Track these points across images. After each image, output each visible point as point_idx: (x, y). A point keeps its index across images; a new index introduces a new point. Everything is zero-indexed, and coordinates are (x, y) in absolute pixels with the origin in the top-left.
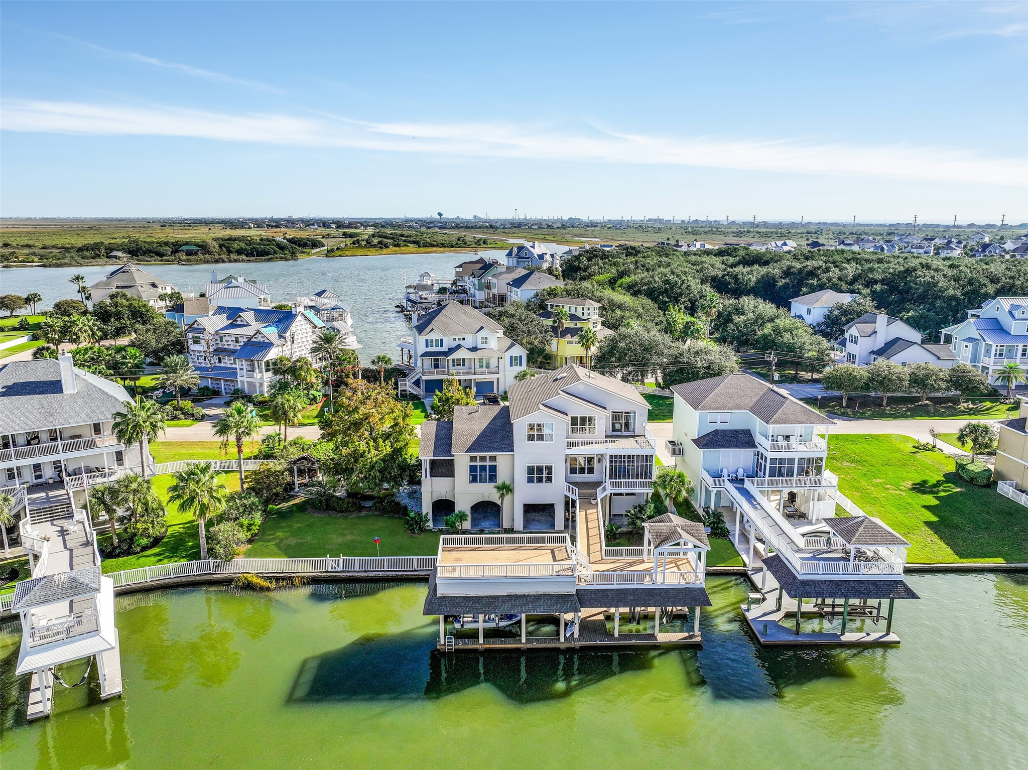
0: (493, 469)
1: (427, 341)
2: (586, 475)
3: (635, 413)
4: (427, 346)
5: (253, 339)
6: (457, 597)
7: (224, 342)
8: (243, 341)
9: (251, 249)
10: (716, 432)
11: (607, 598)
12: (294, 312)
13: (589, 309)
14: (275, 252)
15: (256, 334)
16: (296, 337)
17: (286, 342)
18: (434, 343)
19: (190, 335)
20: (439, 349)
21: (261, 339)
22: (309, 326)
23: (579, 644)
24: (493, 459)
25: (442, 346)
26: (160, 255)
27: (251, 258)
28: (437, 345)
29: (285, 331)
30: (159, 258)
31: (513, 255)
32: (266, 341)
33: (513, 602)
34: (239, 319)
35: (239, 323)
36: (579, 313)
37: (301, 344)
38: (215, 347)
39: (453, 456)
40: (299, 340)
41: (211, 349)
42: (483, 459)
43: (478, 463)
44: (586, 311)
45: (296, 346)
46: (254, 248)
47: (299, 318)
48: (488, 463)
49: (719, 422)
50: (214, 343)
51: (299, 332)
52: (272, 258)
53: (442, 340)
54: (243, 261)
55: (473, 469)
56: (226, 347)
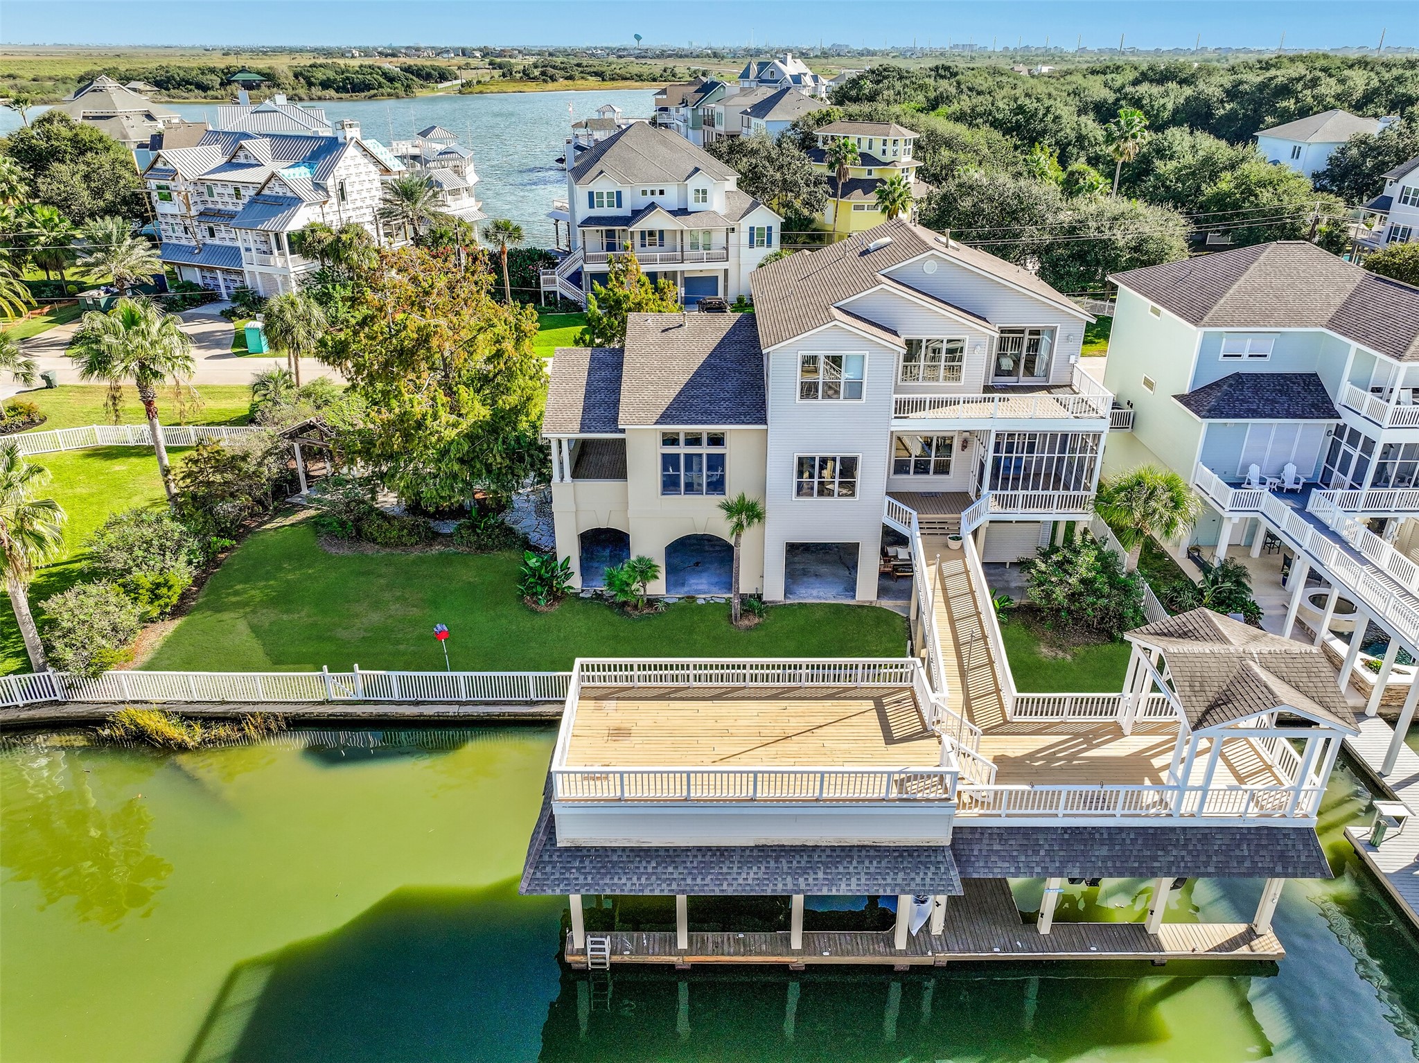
0: (717, 462)
1: (591, 194)
2: (931, 477)
3: (1052, 332)
4: (591, 206)
5: (266, 192)
6: (614, 850)
7: (216, 198)
8: (248, 193)
9: (344, 80)
10: (1238, 380)
11: (1036, 852)
12: (341, 140)
13: (895, 141)
14: (380, 86)
15: (269, 180)
16: (348, 188)
17: (329, 196)
18: (605, 200)
19: (153, 184)
20: (614, 212)
21: (278, 190)
22: (372, 168)
23: (943, 957)
24: (716, 440)
25: (619, 205)
26: (203, 88)
27: (343, 95)
28: (610, 205)
29: (325, 174)
30: (203, 94)
31: (752, 77)
32: (289, 194)
33: (772, 864)
34: (241, 153)
35: (242, 160)
36: (876, 152)
37: (359, 204)
38: (201, 208)
39: (623, 431)
40: (355, 196)
41: (193, 212)
42: (694, 440)
43: (682, 450)
44: (890, 148)
45: (350, 206)
46: (348, 78)
47: (351, 151)
48: (705, 450)
49: (1245, 358)
50: (198, 199)
51: (353, 178)
52: (375, 95)
53: (619, 193)
54: (331, 99)
55: (669, 461)
56: (220, 206)
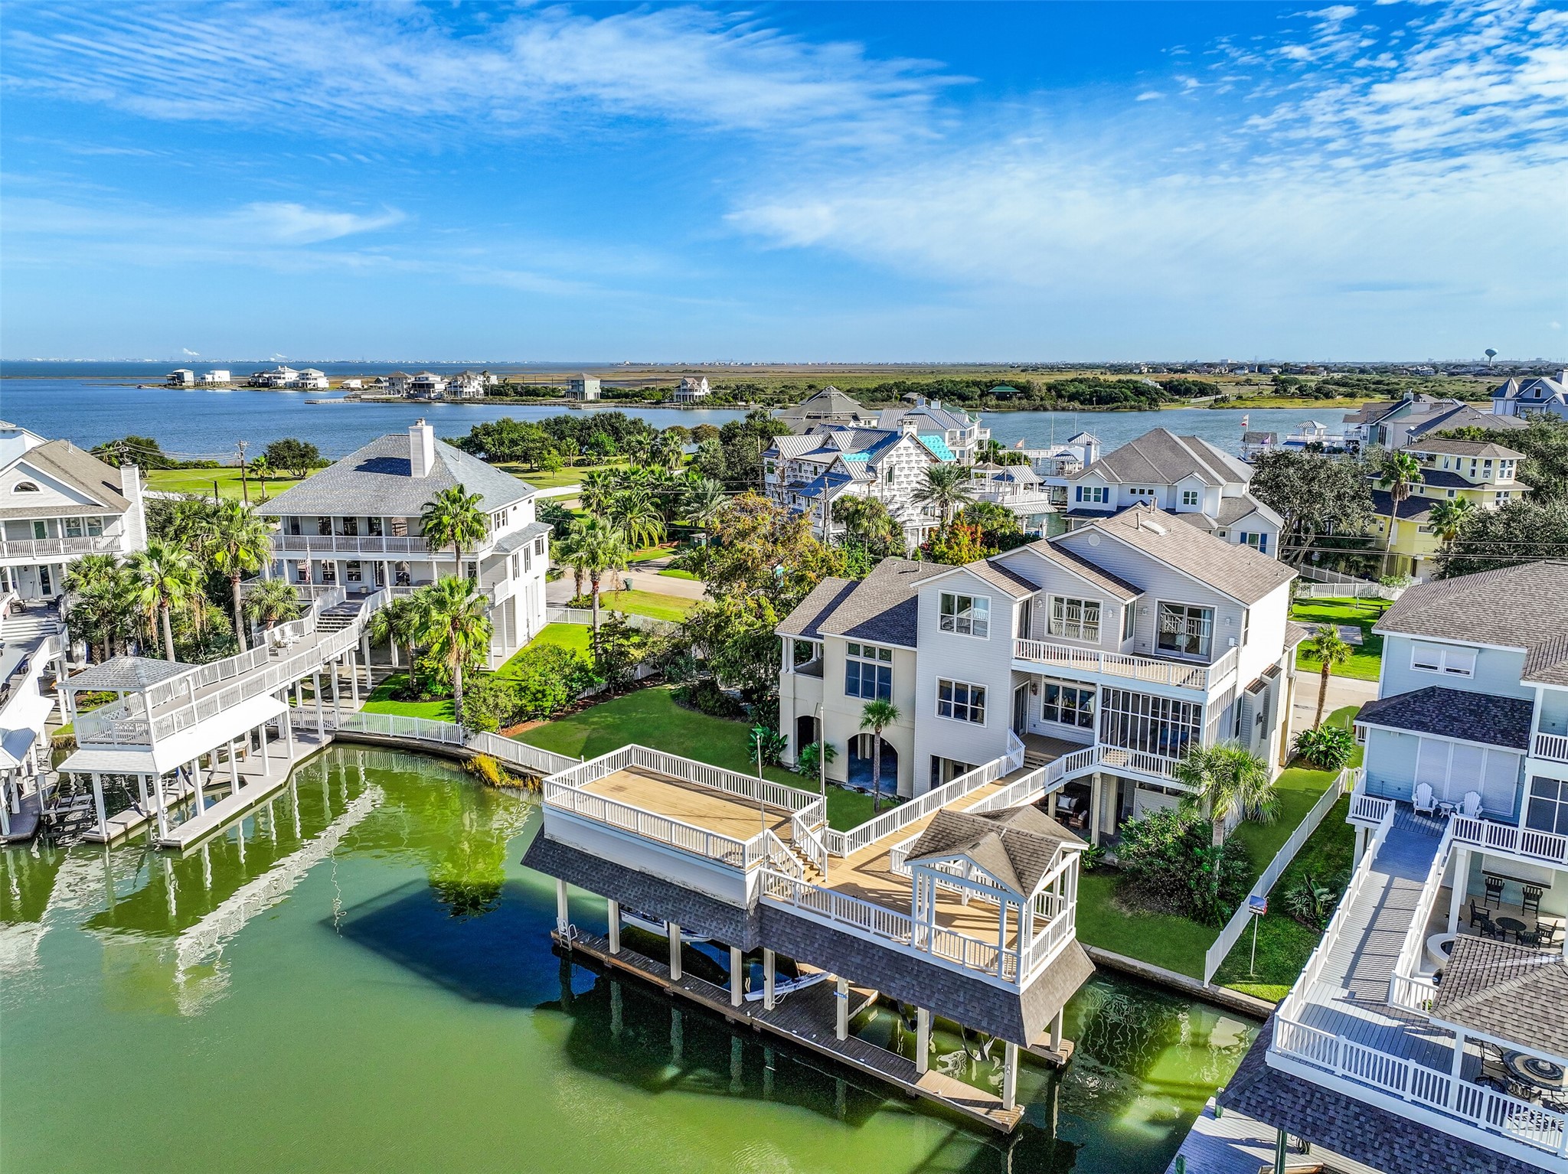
0: (886, 674)
1: (1079, 489)
2: (1076, 727)
3: (1212, 611)
4: (1079, 499)
5: (832, 470)
6: (571, 849)
7: (803, 474)
8: (821, 471)
10: (1431, 692)
12: (899, 434)
13: (1488, 463)
15: (835, 461)
16: (896, 472)
17: (876, 477)
18: (1092, 495)
19: (766, 460)
20: (1100, 506)
21: (840, 470)
22: (923, 457)
23: (760, 1022)
24: (886, 655)
25: (1105, 501)
26: (963, 398)
27: (1086, 407)
28: (1097, 499)
29: (877, 461)
31: (1508, 395)
32: (846, 473)
33: (646, 889)
34: (830, 441)
35: (830, 447)
36: (1464, 472)
37: (904, 485)
38: (792, 480)
39: (821, 637)
40: (902, 479)
41: (785, 483)
42: (869, 652)
43: (861, 659)
44: (1480, 467)
45: (896, 487)
46: (1096, 392)
47: (905, 442)
48: (877, 663)
49: (1441, 671)
50: (791, 474)
51: (904, 465)
52: (1118, 408)
53: (1106, 490)
54: (1074, 410)
55: (852, 667)
56: (804, 480)
